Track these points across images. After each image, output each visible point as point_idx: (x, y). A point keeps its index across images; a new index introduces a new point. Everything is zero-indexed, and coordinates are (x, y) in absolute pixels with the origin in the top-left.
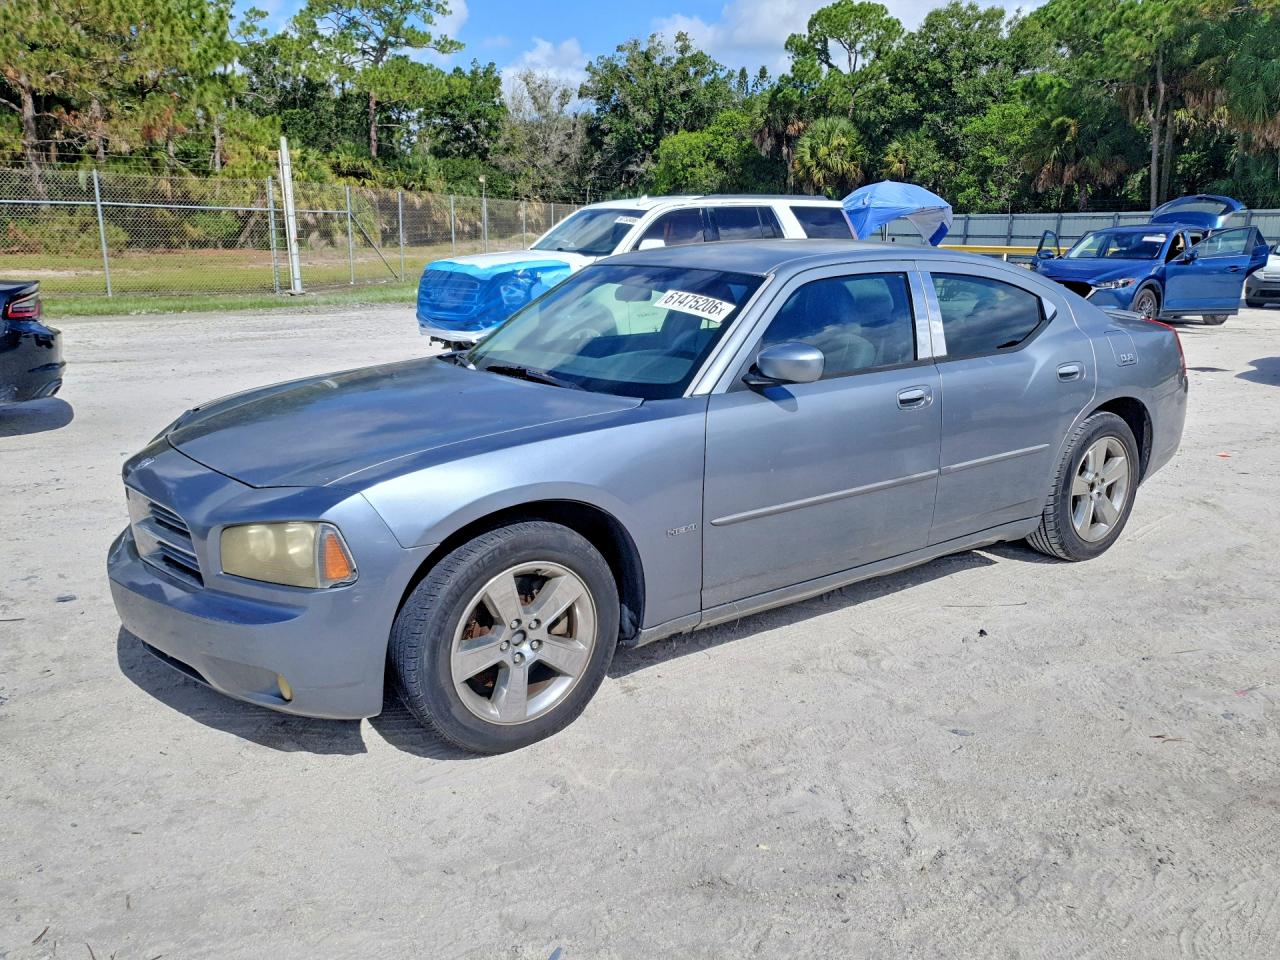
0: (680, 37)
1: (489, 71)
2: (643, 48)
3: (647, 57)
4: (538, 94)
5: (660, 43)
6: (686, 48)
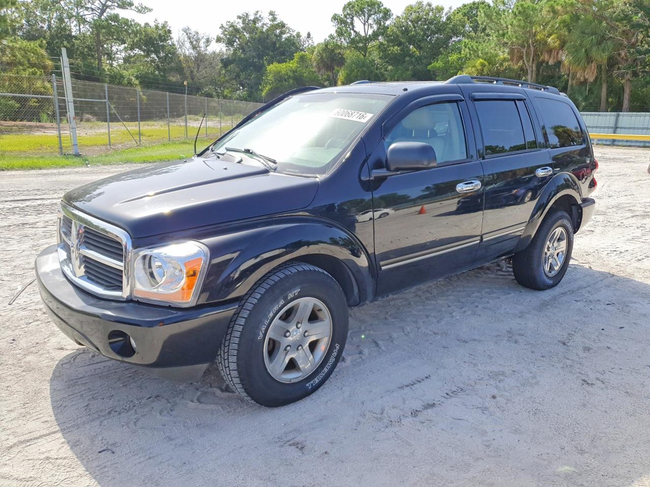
0: (272, 13)
1: (164, 26)
2: (252, 17)
4: (193, 40)
5: (260, 16)
6: (274, 19)
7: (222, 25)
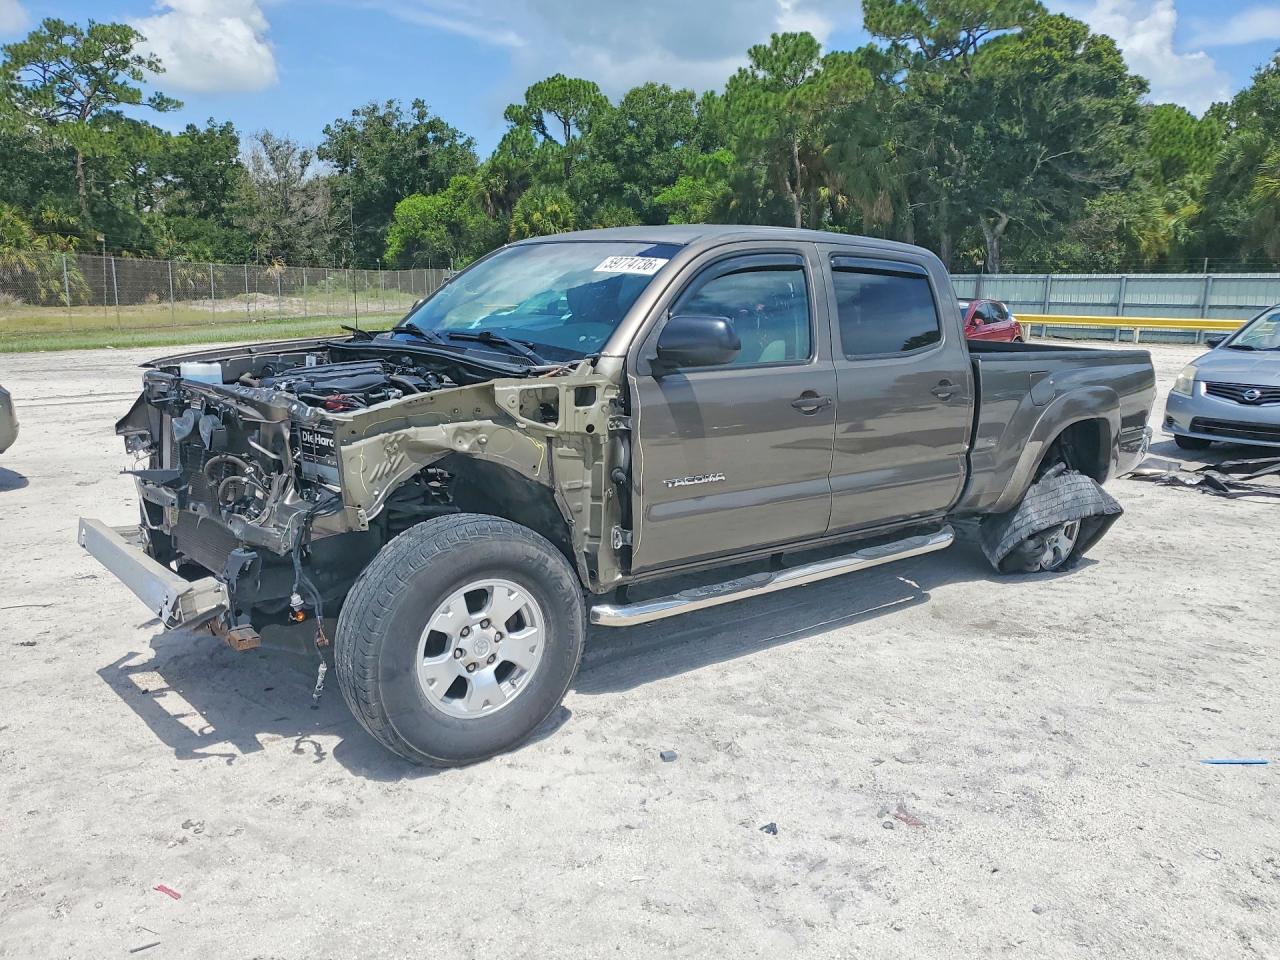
0: (418, 104)
2: (381, 113)
3: (384, 122)
4: (277, 154)
5: (397, 109)
6: (421, 116)
7: (328, 126)
